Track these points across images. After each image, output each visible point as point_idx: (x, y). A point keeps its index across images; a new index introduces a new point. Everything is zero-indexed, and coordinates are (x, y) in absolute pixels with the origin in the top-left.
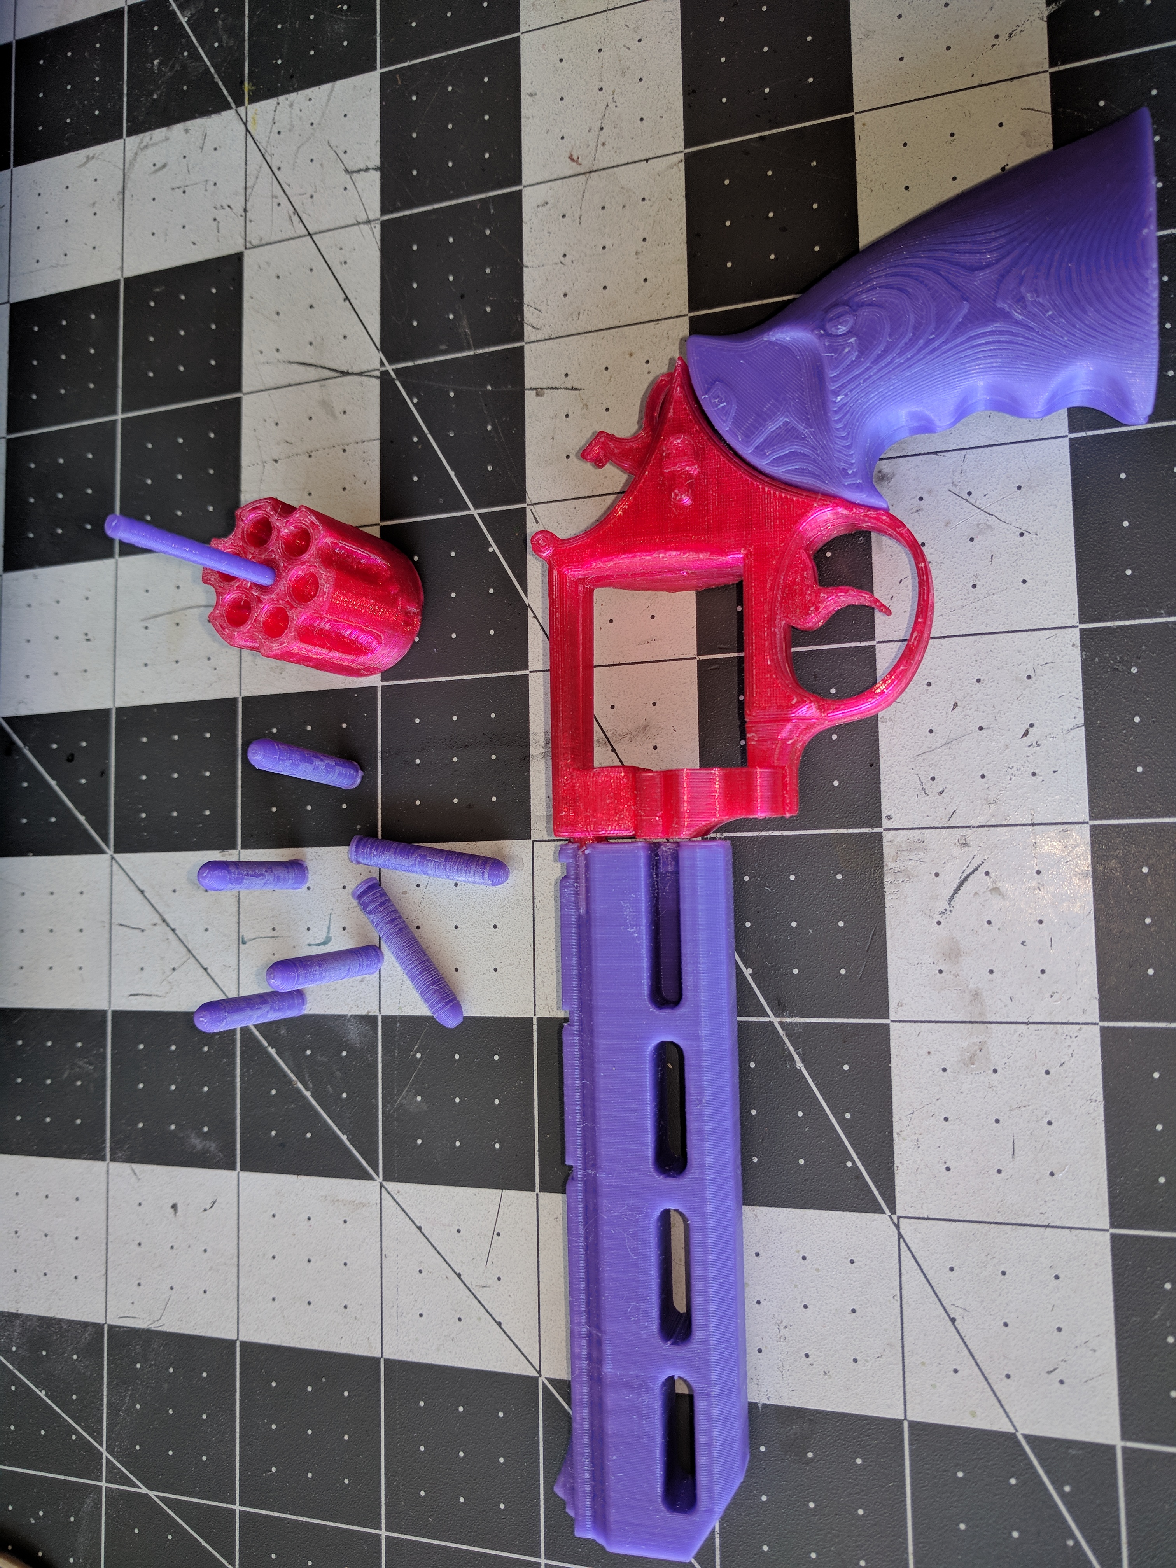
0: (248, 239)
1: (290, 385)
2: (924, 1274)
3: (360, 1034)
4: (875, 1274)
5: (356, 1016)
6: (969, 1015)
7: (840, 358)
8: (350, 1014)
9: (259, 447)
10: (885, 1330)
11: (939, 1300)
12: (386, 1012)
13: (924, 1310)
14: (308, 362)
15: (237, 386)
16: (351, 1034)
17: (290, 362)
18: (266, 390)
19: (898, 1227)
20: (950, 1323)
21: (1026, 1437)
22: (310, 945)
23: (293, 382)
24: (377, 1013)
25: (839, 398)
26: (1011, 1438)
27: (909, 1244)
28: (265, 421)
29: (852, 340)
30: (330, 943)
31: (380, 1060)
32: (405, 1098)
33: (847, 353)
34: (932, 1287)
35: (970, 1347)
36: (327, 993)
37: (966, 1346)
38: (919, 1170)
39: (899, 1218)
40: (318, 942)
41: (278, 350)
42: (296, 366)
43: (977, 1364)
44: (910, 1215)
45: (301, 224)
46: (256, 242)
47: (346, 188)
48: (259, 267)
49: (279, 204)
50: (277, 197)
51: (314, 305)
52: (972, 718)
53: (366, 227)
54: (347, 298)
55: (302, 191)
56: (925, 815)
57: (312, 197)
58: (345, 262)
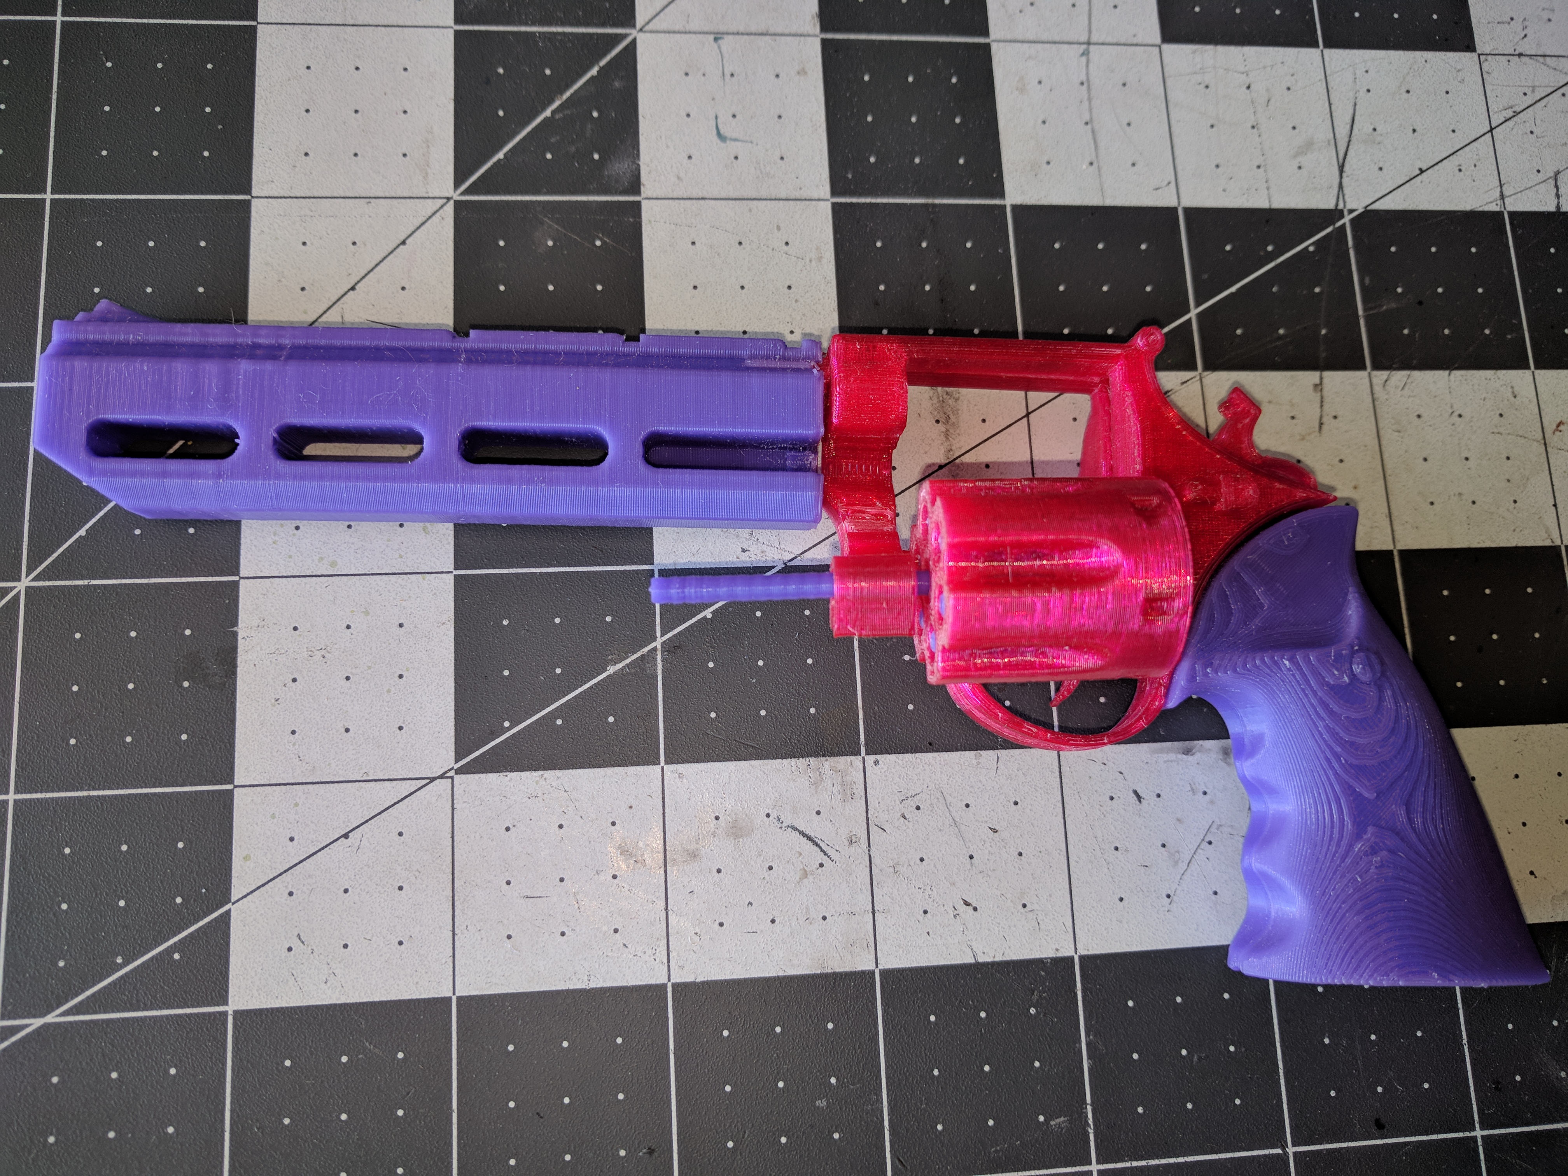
0: (1489, 57)
1: (1330, 104)
2: (393, 805)
3: (618, 174)
4: (389, 753)
5: (639, 170)
6: (672, 849)
7: (1329, 666)
8: (641, 164)
9: (1264, 68)
10: (329, 764)
11: (367, 821)
12: (645, 206)
13: (354, 805)
14: (1355, 127)
15: (1330, 43)
16: (617, 165)
17: (1355, 104)
18: (1326, 77)
19: (442, 777)
20: (343, 833)
21: (228, 912)
22: (716, 117)
23: (1333, 107)
24: (643, 195)
25: (1287, 662)
26: (225, 897)
27: (424, 789)
28: (1292, 75)
29: (1346, 678)
30: (719, 141)
31: (592, 198)
32: (550, 226)
33: (1333, 673)
34: (379, 814)
35: (319, 853)
36: (663, 138)
37: (320, 850)
38: (504, 799)
39: (452, 778)
40: (720, 127)
41: (1368, 91)
42: (1351, 111)
43: (301, 862)
44: (455, 789)
45: (1504, 119)
46: (1485, 66)
47: (1539, 171)
48: (1459, 71)
49: (1525, 94)
50: (1533, 91)
51: (1416, 134)
52: (982, 847)
53: (1498, 194)
54: (1422, 171)
55: (1538, 122)
56: (880, 800)
57: (1532, 132)
58: (1460, 170)
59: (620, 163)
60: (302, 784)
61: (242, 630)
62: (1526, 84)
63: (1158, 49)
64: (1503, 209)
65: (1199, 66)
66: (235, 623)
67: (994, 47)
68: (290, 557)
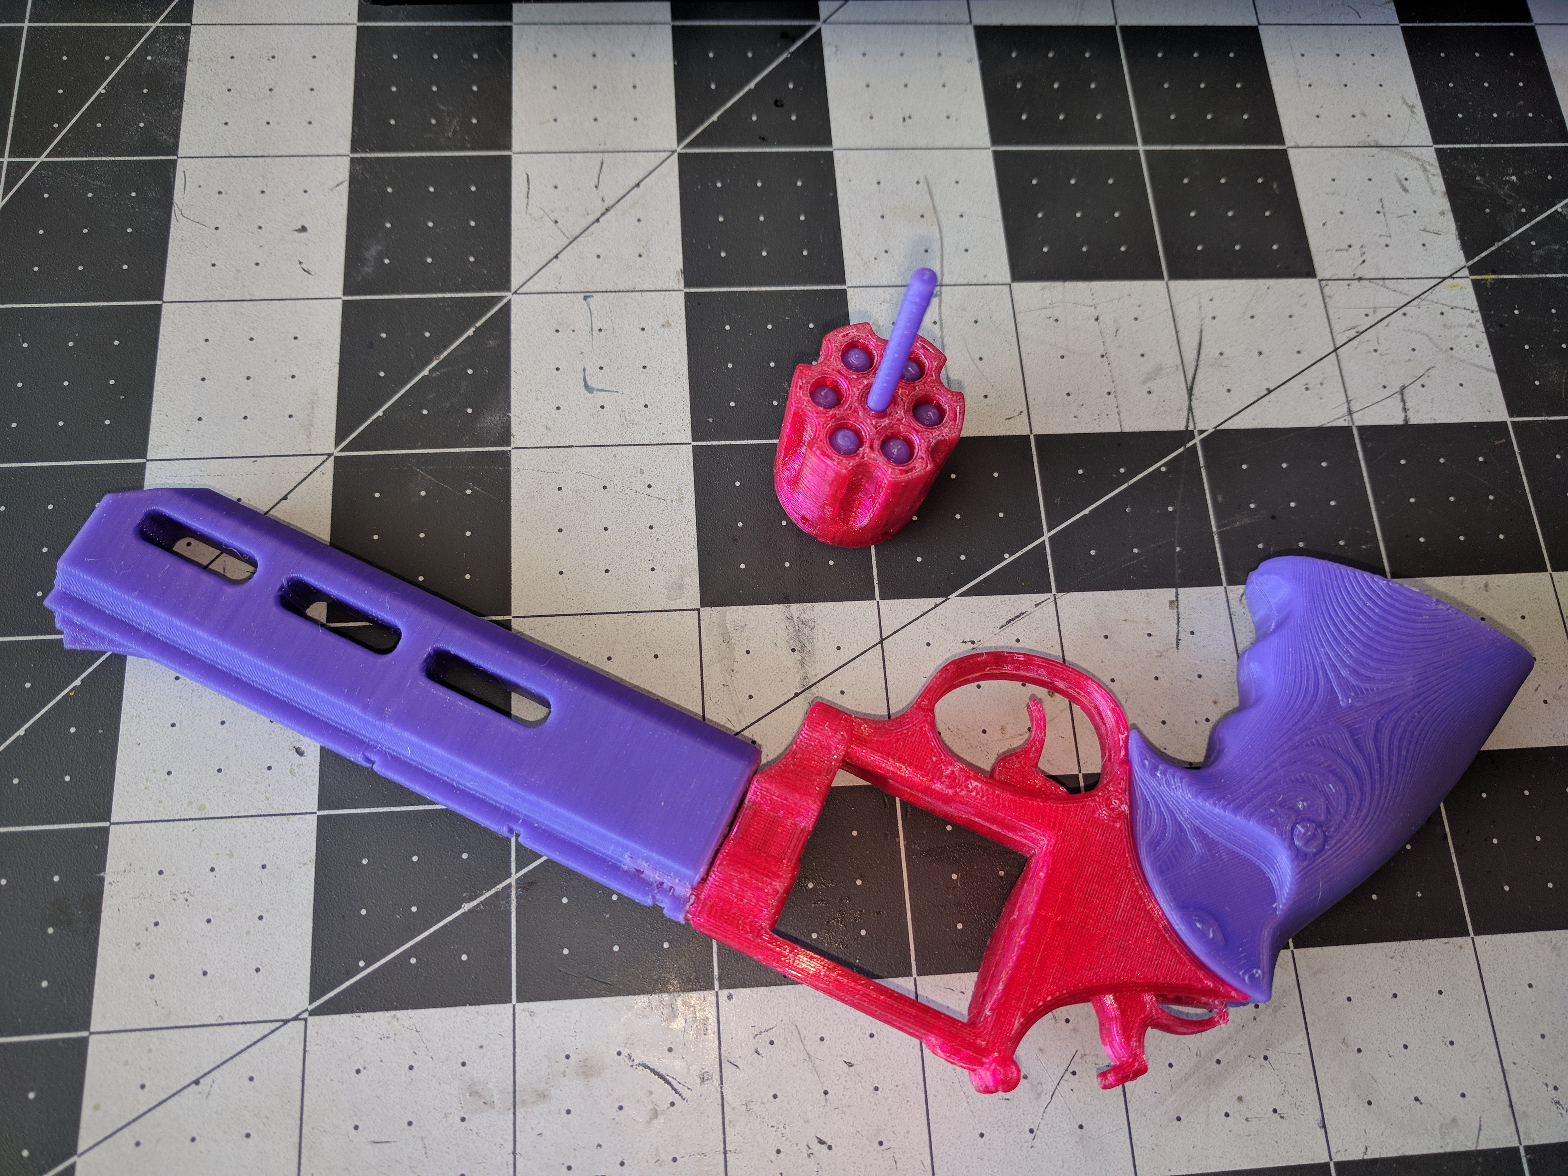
0: (1330, 282)
1: (1177, 332)
2: (245, 1049)
3: (490, 427)
4: (245, 996)
5: (510, 422)
6: (522, 1089)
8: (511, 415)
9: (1112, 300)
10: (185, 1009)
11: (218, 1066)
12: (515, 456)
13: (207, 1050)
14: (1202, 351)
15: (1175, 275)
16: (490, 418)
17: (1201, 331)
18: (1172, 307)
19: (296, 1018)
20: (194, 1079)
21: (73, 1166)
22: (584, 370)
23: (1180, 335)
24: (513, 445)
26: (72, 1150)
27: (277, 1031)
28: (1139, 306)
30: (586, 392)
31: (463, 450)
32: (423, 477)
34: (231, 1058)
35: (170, 1101)
36: (533, 390)
37: (170, 1097)
38: (356, 1040)
39: (305, 1020)
40: (588, 379)
41: (1214, 318)
42: (1197, 338)
43: (151, 1109)
44: (308, 1031)
45: (1347, 340)
46: (1327, 290)
47: (1385, 387)
48: (1301, 296)
49: (1367, 315)
50: (1374, 312)
51: (1261, 356)
52: (837, 1082)
53: (1345, 410)
54: (1270, 391)
55: (1381, 340)
56: (734, 1036)
57: (1376, 351)
58: (1307, 389)
59: (491, 416)
60: (157, 1029)
61: (109, 875)
62: (1367, 306)
63: (1008, 286)
64: (1351, 424)
65: (1048, 301)
66: (103, 869)
67: (850, 293)
68: (160, 802)
